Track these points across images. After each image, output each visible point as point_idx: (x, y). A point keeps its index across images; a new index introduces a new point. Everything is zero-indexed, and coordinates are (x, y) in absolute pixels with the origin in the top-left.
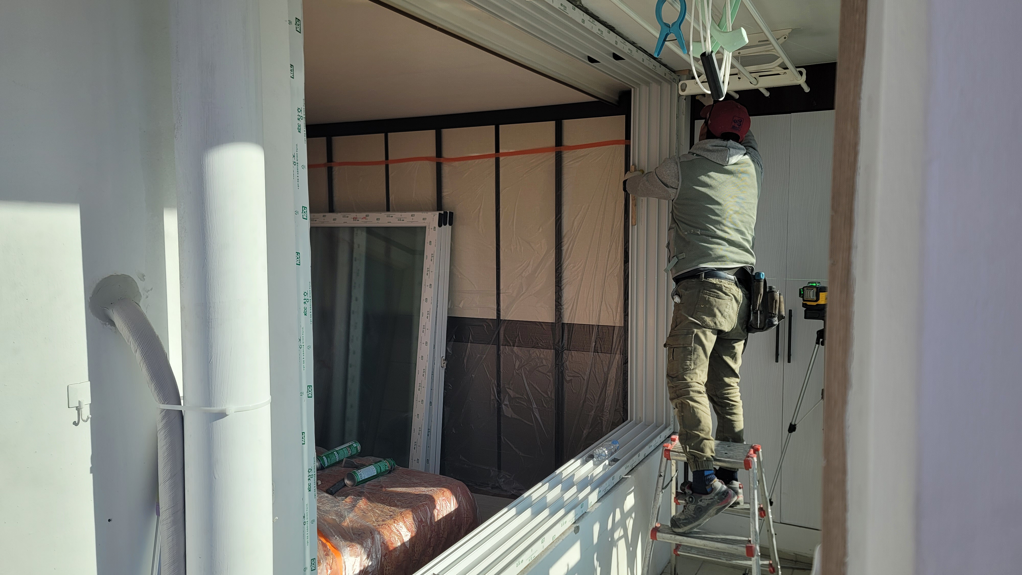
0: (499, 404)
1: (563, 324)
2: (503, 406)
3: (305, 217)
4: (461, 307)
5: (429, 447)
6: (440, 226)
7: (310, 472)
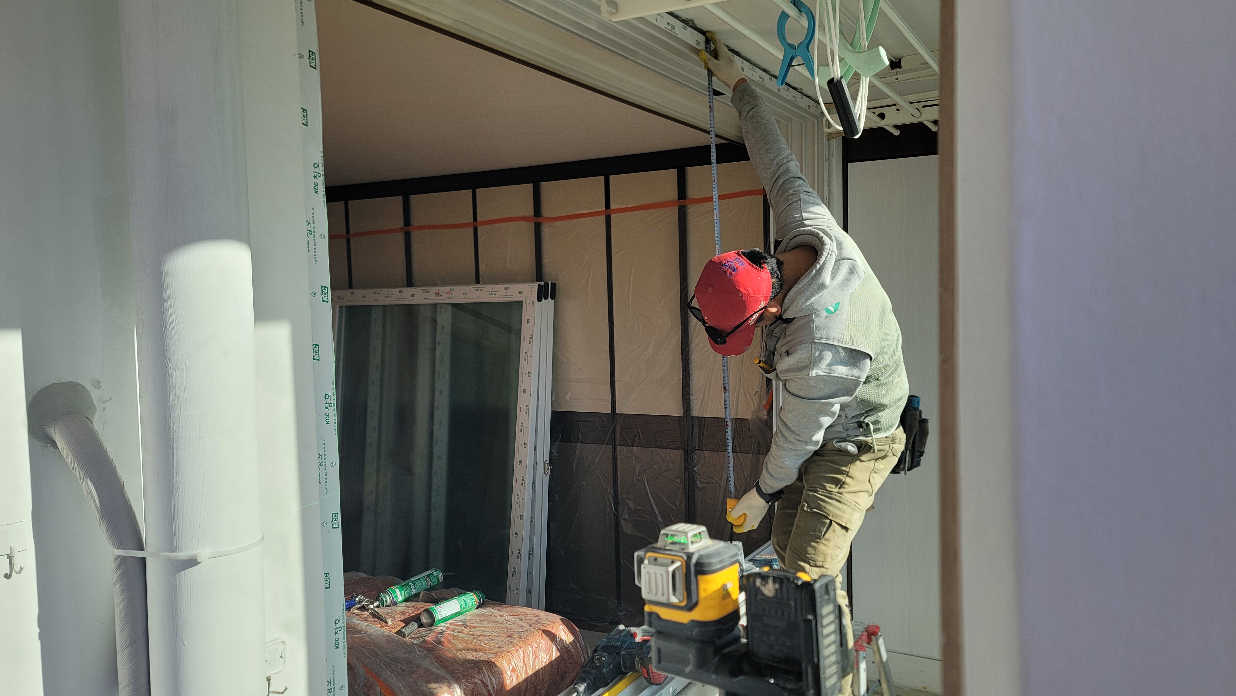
0: (617, 518)
1: (692, 417)
2: (622, 521)
3: (325, 299)
4: (568, 399)
5: (530, 573)
6: (539, 300)
7: (337, 624)
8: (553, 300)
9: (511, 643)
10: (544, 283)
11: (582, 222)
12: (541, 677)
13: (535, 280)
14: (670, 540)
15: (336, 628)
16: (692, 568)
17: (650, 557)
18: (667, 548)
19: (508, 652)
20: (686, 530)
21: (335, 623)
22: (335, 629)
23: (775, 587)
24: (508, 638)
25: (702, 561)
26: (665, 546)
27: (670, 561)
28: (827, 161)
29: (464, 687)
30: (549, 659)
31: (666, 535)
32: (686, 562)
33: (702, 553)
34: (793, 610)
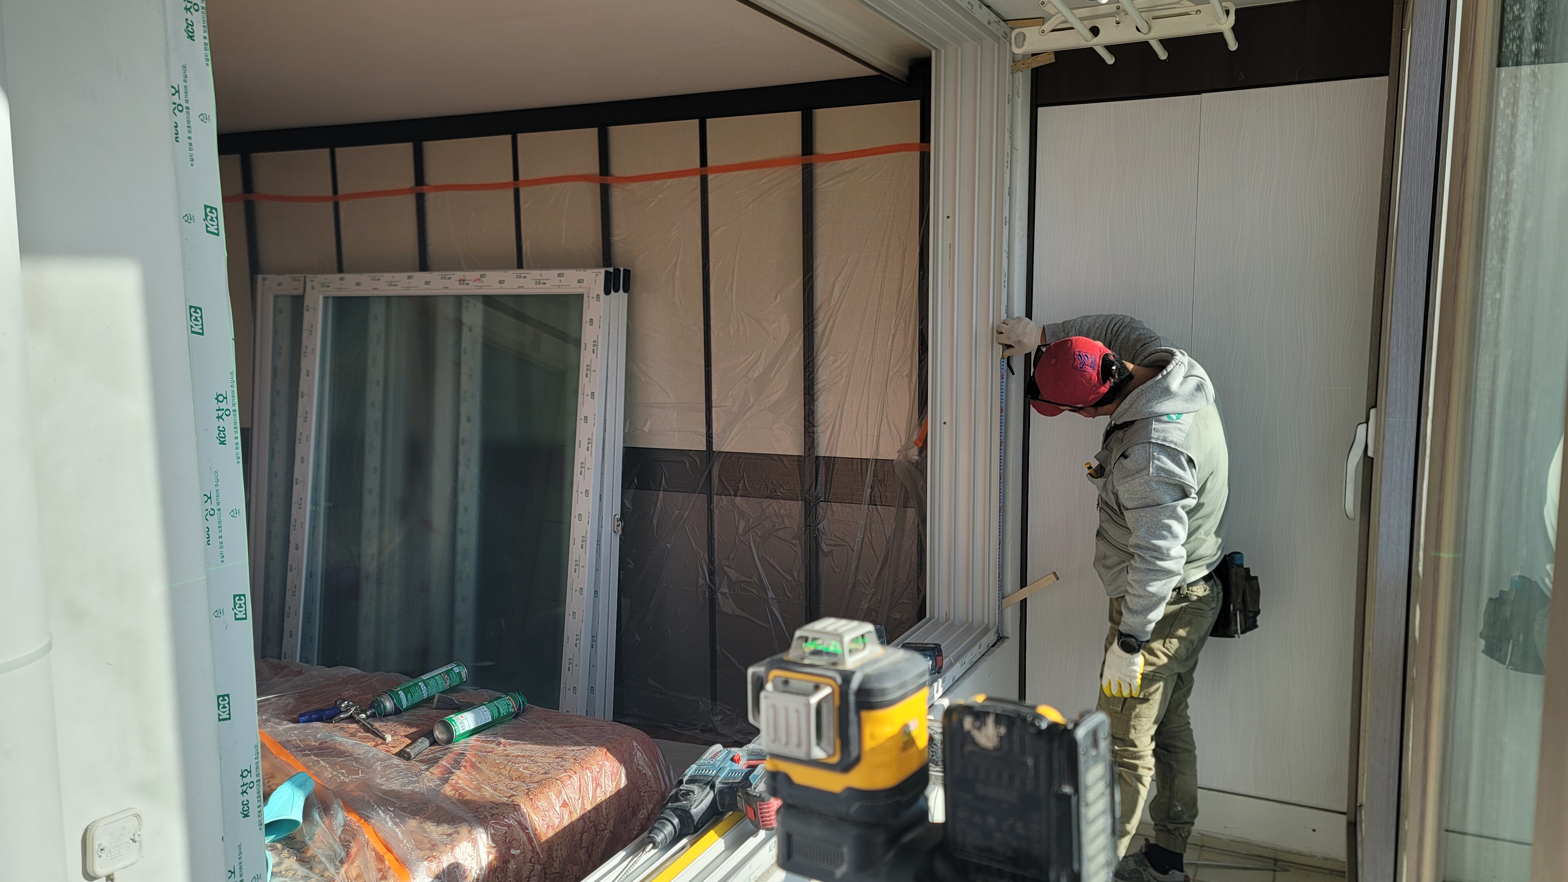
0: (713, 593)
1: (817, 457)
2: (719, 596)
3: (211, 229)
4: (647, 431)
5: (593, 666)
6: (607, 292)
7: (245, 777)
8: (626, 294)
9: (562, 766)
10: (614, 269)
11: (668, 184)
12: (604, 813)
13: (602, 265)
14: (810, 647)
15: (244, 785)
16: (852, 699)
17: (776, 677)
18: (806, 661)
19: (557, 779)
20: (840, 631)
21: (242, 776)
22: (242, 786)
23: (998, 733)
24: (557, 760)
25: (869, 686)
26: (803, 659)
27: (811, 686)
28: (1010, 103)
29: (493, 832)
30: (616, 787)
31: (804, 640)
32: (841, 687)
33: (868, 670)
34: (1031, 773)
